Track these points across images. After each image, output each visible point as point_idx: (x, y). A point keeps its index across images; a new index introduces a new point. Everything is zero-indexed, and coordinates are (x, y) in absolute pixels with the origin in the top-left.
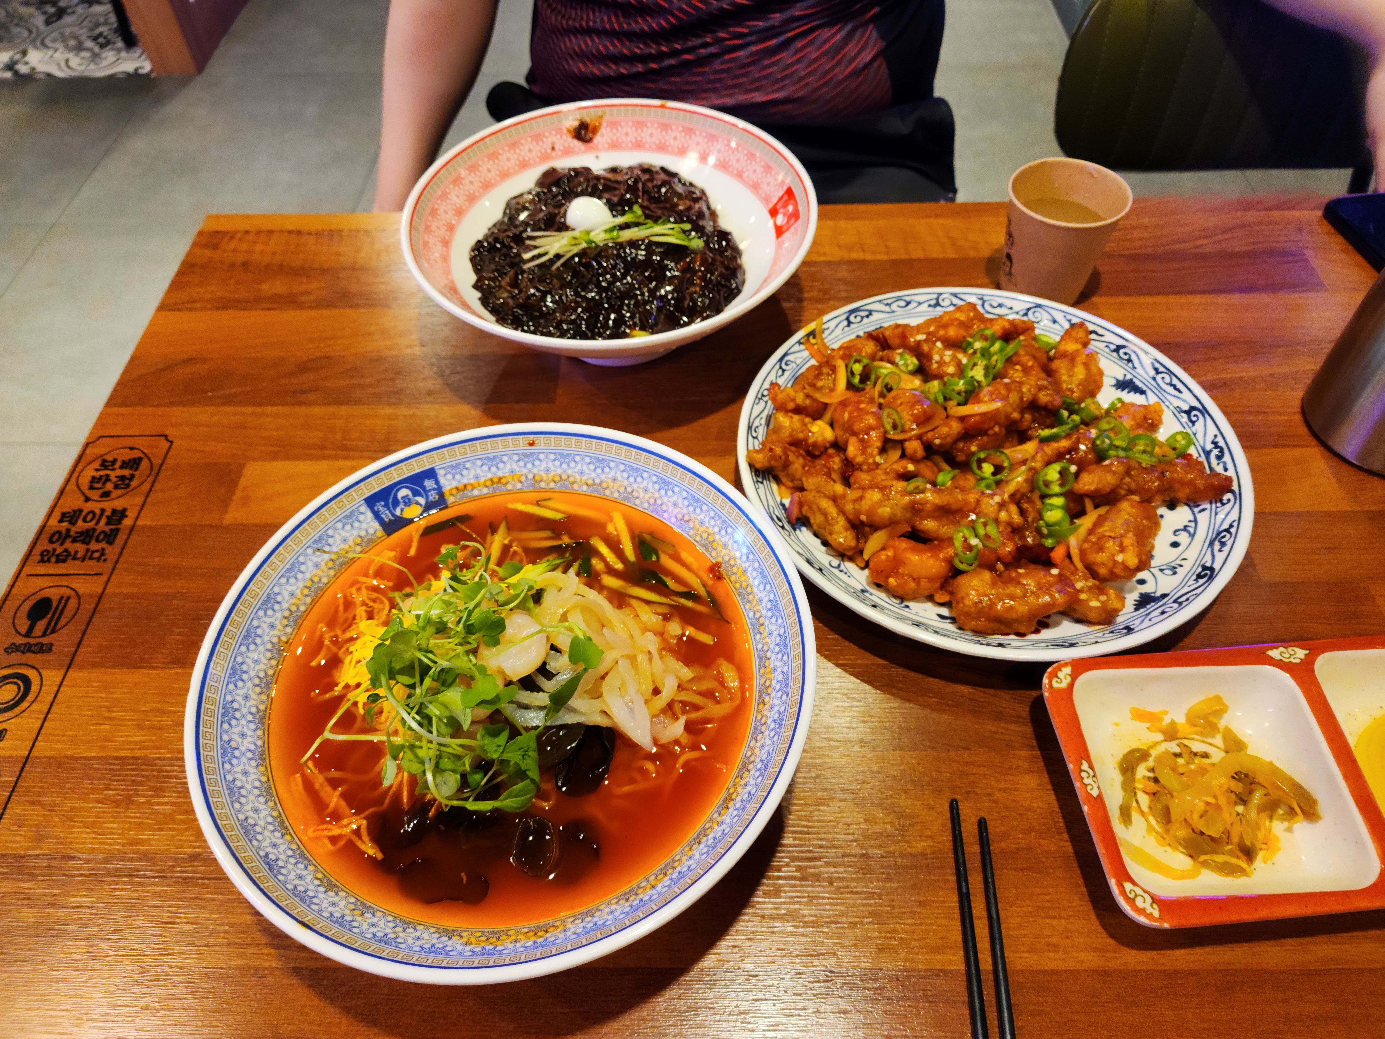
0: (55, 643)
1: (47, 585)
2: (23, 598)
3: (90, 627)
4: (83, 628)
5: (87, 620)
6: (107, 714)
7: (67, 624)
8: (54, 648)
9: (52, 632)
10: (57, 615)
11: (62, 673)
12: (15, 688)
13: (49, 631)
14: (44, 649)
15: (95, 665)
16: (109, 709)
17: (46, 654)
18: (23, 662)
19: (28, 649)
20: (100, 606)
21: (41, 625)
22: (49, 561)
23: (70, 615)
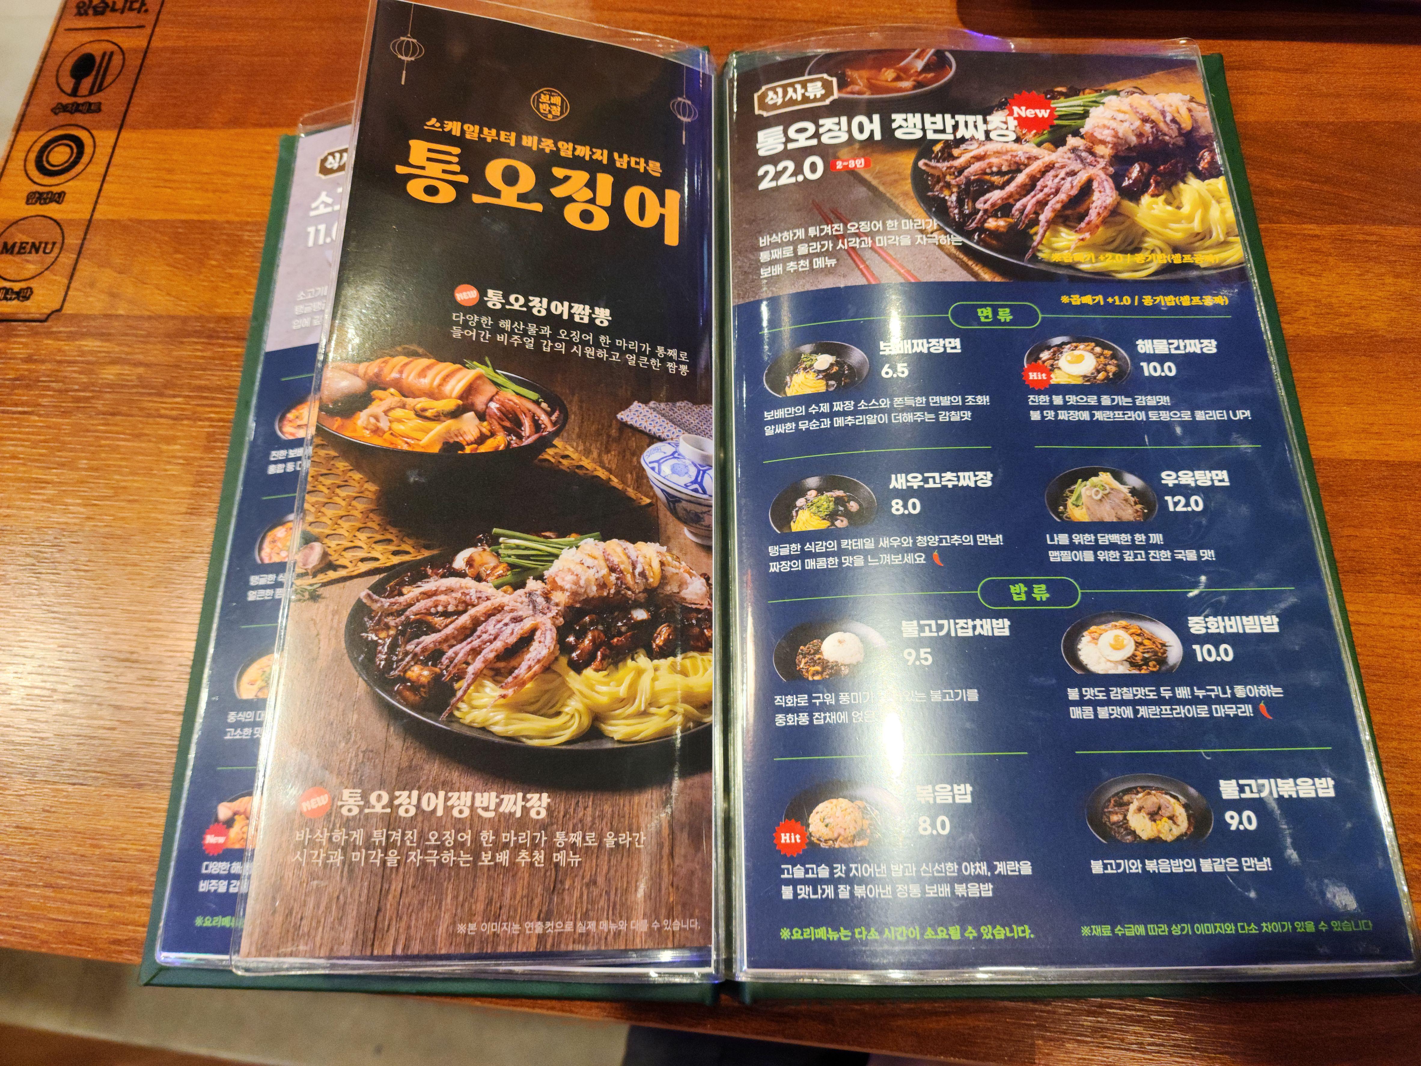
0: (103, 101)
1: (86, 39)
2: (64, 55)
3: (139, 85)
4: (132, 86)
5: (134, 77)
6: (168, 177)
7: (114, 81)
8: (103, 108)
9: (100, 90)
10: (101, 73)
11: (114, 135)
12: (68, 150)
13: (95, 89)
14: (94, 109)
15: (149, 126)
16: (170, 171)
17: (96, 115)
18: (73, 122)
19: (76, 108)
20: (148, 62)
21: (87, 83)
22: (86, 14)
23: (117, 72)
